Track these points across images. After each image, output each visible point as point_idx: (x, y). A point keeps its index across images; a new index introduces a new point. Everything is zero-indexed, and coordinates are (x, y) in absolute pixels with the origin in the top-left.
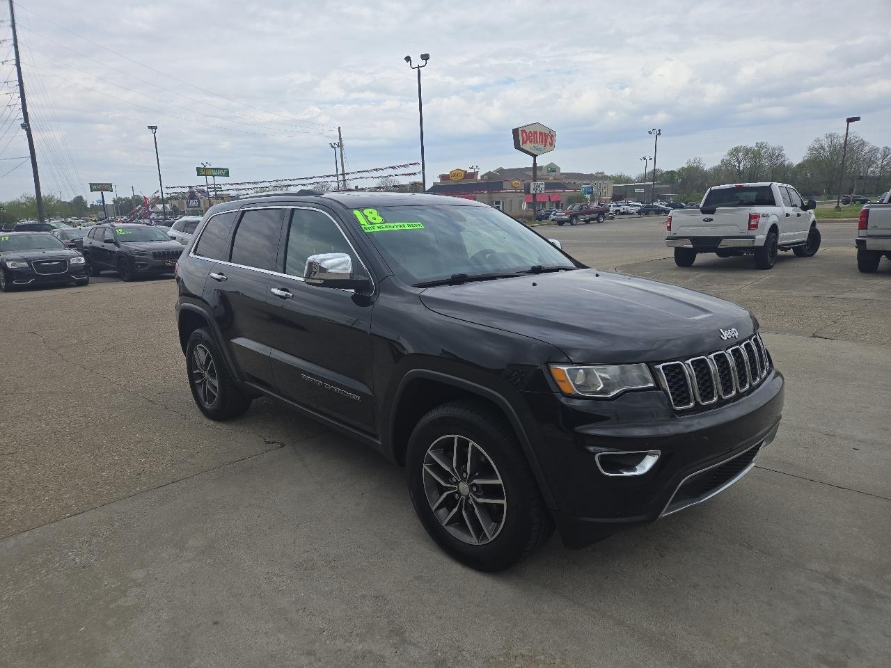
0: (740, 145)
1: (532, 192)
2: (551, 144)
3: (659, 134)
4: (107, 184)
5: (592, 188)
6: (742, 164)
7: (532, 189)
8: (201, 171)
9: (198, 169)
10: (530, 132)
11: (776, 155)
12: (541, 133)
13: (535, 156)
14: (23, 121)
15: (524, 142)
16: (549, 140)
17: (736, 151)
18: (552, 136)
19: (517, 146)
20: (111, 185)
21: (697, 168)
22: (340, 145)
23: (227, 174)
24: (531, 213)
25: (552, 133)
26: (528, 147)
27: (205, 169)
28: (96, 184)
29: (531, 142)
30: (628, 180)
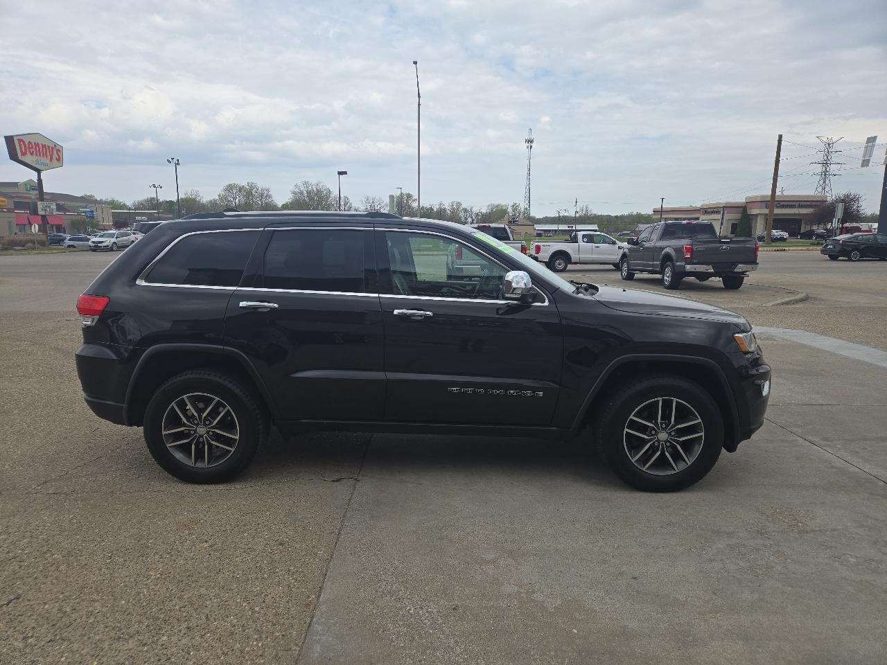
0: (234, 182)
1: (41, 212)
2: (58, 160)
3: (178, 164)
5: (93, 212)
6: (237, 201)
7: (39, 210)
10: (30, 143)
11: (264, 194)
12: (44, 146)
13: (39, 171)
15: (24, 154)
16: (55, 156)
17: (230, 188)
18: (58, 150)
19: (13, 156)
21: (194, 200)
24: (43, 237)
25: (58, 147)
26: (28, 159)
29: (32, 154)
30: (124, 206)
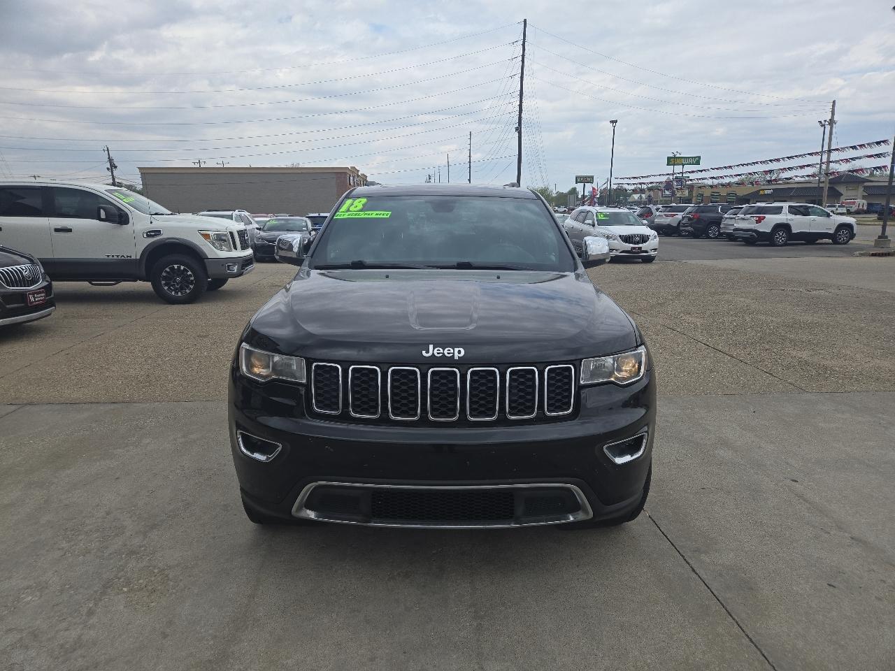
4: (589, 177)
8: (672, 161)
9: (669, 159)
14: (517, 125)
20: (592, 177)
22: (832, 122)
23: (698, 163)
27: (675, 157)
28: (580, 177)
